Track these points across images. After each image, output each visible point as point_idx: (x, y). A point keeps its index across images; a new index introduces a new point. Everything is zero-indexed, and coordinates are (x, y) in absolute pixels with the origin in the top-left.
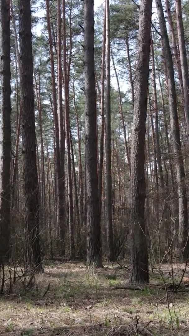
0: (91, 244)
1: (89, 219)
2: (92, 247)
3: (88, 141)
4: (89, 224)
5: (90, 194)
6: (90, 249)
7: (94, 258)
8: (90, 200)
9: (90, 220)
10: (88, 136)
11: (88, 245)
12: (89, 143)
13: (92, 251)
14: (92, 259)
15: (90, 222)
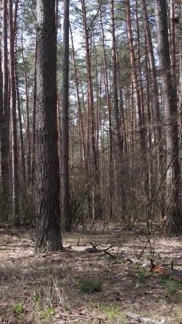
0: (44, 210)
1: (41, 167)
2: (46, 215)
3: (41, 33)
4: (40, 175)
5: (43, 123)
6: (43, 219)
7: (48, 234)
8: (43, 134)
9: (43, 168)
10: (41, 24)
11: (39, 212)
12: (42, 38)
13: (45, 221)
14: (45, 236)
15: (43, 172)
